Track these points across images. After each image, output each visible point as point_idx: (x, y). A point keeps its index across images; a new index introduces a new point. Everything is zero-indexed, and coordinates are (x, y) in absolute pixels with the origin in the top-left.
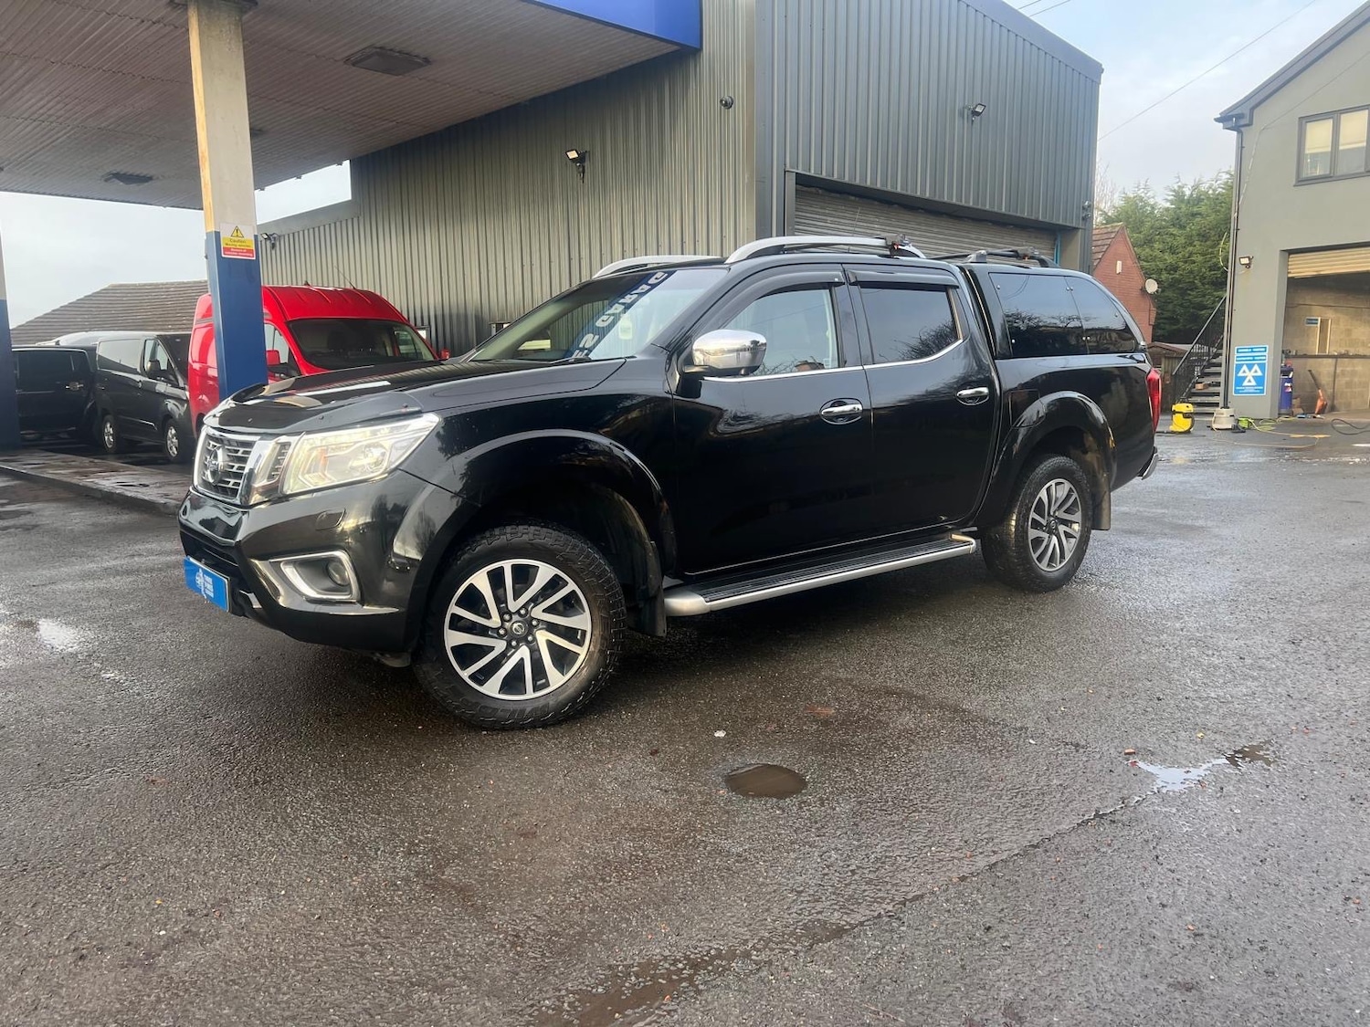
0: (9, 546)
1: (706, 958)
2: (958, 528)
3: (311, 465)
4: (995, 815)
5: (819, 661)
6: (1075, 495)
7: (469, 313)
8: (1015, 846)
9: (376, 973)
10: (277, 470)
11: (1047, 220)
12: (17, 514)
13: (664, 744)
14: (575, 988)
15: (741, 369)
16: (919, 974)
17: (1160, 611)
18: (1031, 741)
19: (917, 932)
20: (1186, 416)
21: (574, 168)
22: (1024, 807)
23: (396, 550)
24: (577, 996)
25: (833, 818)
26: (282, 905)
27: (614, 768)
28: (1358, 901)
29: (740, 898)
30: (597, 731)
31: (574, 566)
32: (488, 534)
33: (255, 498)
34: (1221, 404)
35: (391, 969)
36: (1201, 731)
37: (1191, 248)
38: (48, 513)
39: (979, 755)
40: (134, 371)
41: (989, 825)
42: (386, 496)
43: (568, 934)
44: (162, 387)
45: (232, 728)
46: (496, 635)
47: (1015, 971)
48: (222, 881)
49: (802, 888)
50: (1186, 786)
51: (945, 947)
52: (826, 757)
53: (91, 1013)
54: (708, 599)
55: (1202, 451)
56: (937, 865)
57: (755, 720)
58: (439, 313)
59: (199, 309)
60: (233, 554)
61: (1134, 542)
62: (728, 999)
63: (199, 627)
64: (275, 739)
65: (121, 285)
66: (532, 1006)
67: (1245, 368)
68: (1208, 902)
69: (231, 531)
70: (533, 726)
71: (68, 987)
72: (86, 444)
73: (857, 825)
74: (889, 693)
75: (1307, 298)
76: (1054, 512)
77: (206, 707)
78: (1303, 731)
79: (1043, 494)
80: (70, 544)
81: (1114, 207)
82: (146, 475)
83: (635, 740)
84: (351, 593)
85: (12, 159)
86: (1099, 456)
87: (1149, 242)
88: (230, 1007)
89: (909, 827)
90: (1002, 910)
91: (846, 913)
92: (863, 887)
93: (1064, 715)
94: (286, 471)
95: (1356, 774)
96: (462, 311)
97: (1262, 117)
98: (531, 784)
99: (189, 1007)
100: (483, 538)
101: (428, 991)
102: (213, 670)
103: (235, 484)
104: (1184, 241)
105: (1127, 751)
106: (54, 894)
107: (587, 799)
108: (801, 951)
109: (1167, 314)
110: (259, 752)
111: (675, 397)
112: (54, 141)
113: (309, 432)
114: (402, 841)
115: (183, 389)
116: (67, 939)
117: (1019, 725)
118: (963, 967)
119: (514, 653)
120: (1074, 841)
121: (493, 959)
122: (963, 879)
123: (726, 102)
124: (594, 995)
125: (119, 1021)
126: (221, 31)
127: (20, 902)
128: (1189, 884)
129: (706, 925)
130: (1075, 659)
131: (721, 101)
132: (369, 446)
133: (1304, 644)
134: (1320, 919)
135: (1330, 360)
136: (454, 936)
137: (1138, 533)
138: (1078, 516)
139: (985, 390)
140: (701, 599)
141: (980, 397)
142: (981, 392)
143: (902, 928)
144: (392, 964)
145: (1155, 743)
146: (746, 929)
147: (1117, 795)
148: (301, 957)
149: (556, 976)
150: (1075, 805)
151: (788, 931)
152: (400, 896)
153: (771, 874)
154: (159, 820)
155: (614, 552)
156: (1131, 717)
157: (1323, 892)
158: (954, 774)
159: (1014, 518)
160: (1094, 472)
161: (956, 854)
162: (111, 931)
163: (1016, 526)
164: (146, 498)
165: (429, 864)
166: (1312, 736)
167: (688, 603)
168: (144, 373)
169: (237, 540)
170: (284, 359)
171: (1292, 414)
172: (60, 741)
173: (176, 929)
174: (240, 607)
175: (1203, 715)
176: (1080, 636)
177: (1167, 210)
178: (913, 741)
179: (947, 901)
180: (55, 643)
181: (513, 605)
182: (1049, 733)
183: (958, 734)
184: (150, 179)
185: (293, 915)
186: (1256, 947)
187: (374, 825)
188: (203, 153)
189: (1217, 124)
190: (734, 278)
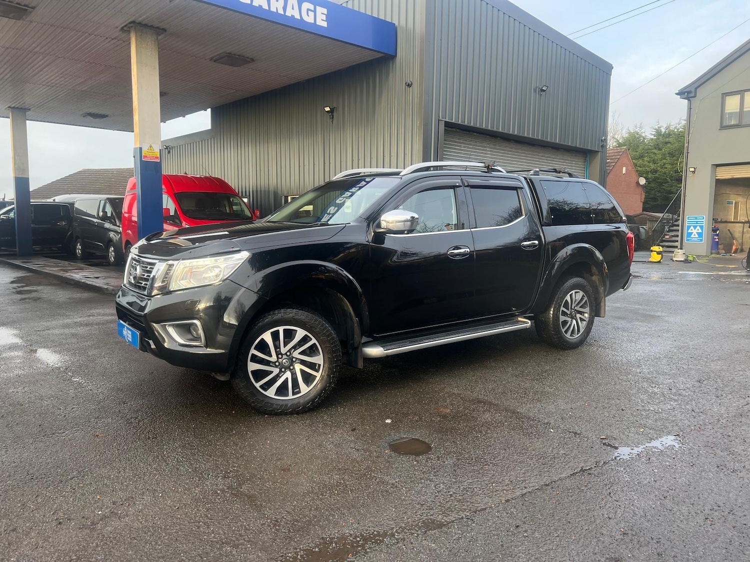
0: (25, 309)
1: (372, 536)
2: (522, 314)
3: (184, 275)
4: (528, 468)
5: (444, 384)
6: (586, 298)
7: (270, 189)
8: (537, 485)
9: (205, 537)
10: (166, 278)
11: (581, 147)
12: (30, 292)
13: (359, 425)
14: (304, 548)
15: (406, 230)
16: (479, 548)
17: (629, 362)
18: (552, 430)
19: (481, 527)
20: (658, 253)
21: (328, 116)
22: (544, 465)
23: (225, 320)
24: (305, 552)
25: (443, 467)
26: (160, 501)
27: (332, 437)
28: (712, 520)
29: (391, 506)
30: (325, 416)
31: (315, 331)
32: (272, 313)
33: (155, 292)
34: (679, 247)
35: (213, 535)
36: (643, 428)
37: (665, 161)
38: (46, 292)
39: (523, 437)
40: (93, 217)
41: (524, 473)
42: (221, 292)
43: (302, 521)
44: (107, 225)
45: (137, 409)
46: (274, 366)
47: (529, 549)
48: (130, 487)
49: (424, 503)
50: (630, 456)
51: (494, 535)
52: (442, 435)
53: (64, 551)
54: (385, 349)
55: (666, 273)
56: (495, 493)
57: (408, 414)
58: (255, 189)
59: (129, 186)
60: (142, 320)
61: (621, 324)
62: (381, 557)
63: (122, 356)
64: (159, 416)
65: (88, 170)
66: (282, 556)
67: (692, 228)
68: (633, 518)
69: (142, 309)
70: (292, 413)
71: (53, 538)
72: (66, 254)
73: (455, 471)
74: (479, 402)
75: (727, 190)
76: (574, 307)
77: (125, 398)
78: (697, 430)
79: (568, 298)
80: (57, 308)
81: (623, 137)
82: (97, 272)
83: (344, 423)
84: (201, 341)
85: (35, 105)
86: (599, 277)
87: (641, 157)
88: (132, 551)
89: (482, 473)
90: (526, 517)
91: (446, 516)
92: (456, 503)
93: (571, 417)
94: (171, 278)
95: (722, 453)
96: (267, 189)
97: (701, 93)
98: (289, 444)
99: (112, 550)
100: (269, 315)
101: (230, 547)
102: (129, 378)
103: (145, 284)
104: (661, 157)
105: (601, 437)
106: (46, 491)
107: (317, 452)
108: (421, 534)
109: (652, 196)
110: (151, 422)
111: (370, 244)
112: (58, 96)
113: (183, 259)
114: (222, 471)
115: (119, 226)
116: (53, 514)
117: (546, 421)
118: (502, 546)
119: (283, 375)
120: (568, 483)
121: (264, 532)
122: (507, 501)
123: (408, 84)
124: (314, 552)
125: (78, 555)
126: (147, 45)
127: (30, 495)
128: (625, 508)
129: (373, 519)
130: (580, 387)
131: (406, 83)
132: (213, 267)
133: (705, 382)
134: (690, 528)
135: (740, 224)
136: (245, 520)
137: (623, 318)
138: (587, 310)
139: (537, 242)
140: (382, 349)
141: (533, 246)
142: (535, 243)
143: (473, 525)
144: (213, 533)
145: (617, 434)
146: (393, 522)
147: (593, 460)
148: (168, 527)
149: (295, 542)
150: (571, 464)
151: (414, 524)
152: (219, 499)
153: (409, 495)
154: (100, 456)
155: (337, 322)
156: (606, 419)
157: (694, 515)
158: (509, 446)
159: (552, 310)
160: (597, 286)
161: (505, 488)
162: (74, 511)
163: (553, 314)
164: (97, 285)
165: (234, 483)
166: (702, 432)
167: (375, 351)
168: (98, 218)
169: (145, 313)
170: (172, 213)
171: (718, 253)
172: (51, 413)
173: (106, 511)
174: (145, 347)
175: (644, 419)
176: (585, 375)
177: (652, 139)
178: (489, 428)
179: (498, 512)
180: (49, 362)
181: (283, 350)
182: (562, 426)
183: (514, 426)
184: (107, 116)
185: (165, 506)
186: (655, 541)
187: (207, 462)
188: (135, 107)
189: (677, 96)
190: (405, 182)
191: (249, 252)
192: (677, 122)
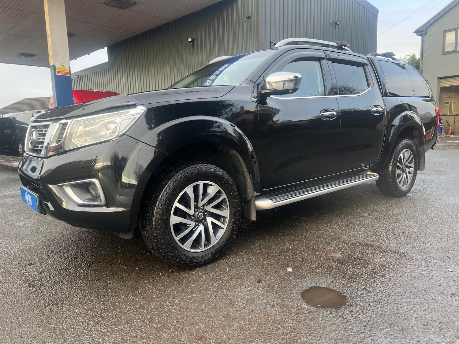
2: (371, 169)
6: (412, 156)
10: (61, 137)
13: (263, 276)
15: (290, 90)
21: (190, 45)
23: (123, 180)
27: (241, 291)
30: (227, 269)
33: (51, 153)
42: (118, 152)
46: (190, 219)
52: (349, 282)
54: (274, 202)
57: (304, 261)
60: (39, 182)
64: (63, 277)
65: (28, 98)
74: (361, 244)
75: (446, 95)
76: (405, 163)
79: (401, 155)
83: (247, 274)
84: (100, 201)
103: (41, 147)
123: (248, 17)
131: (246, 16)
135: (453, 117)
138: (412, 165)
140: (271, 201)
141: (379, 112)
142: (380, 110)
159: (391, 165)
163: (392, 168)
167: (265, 204)
169: (41, 175)
174: (44, 210)
181: (201, 204)
184: (35, 55)
187: (112, 334)
188: (48, 35)
189: (414, 33)
190: (280, 52)
191: (145, 106)
192: (405, 57)
